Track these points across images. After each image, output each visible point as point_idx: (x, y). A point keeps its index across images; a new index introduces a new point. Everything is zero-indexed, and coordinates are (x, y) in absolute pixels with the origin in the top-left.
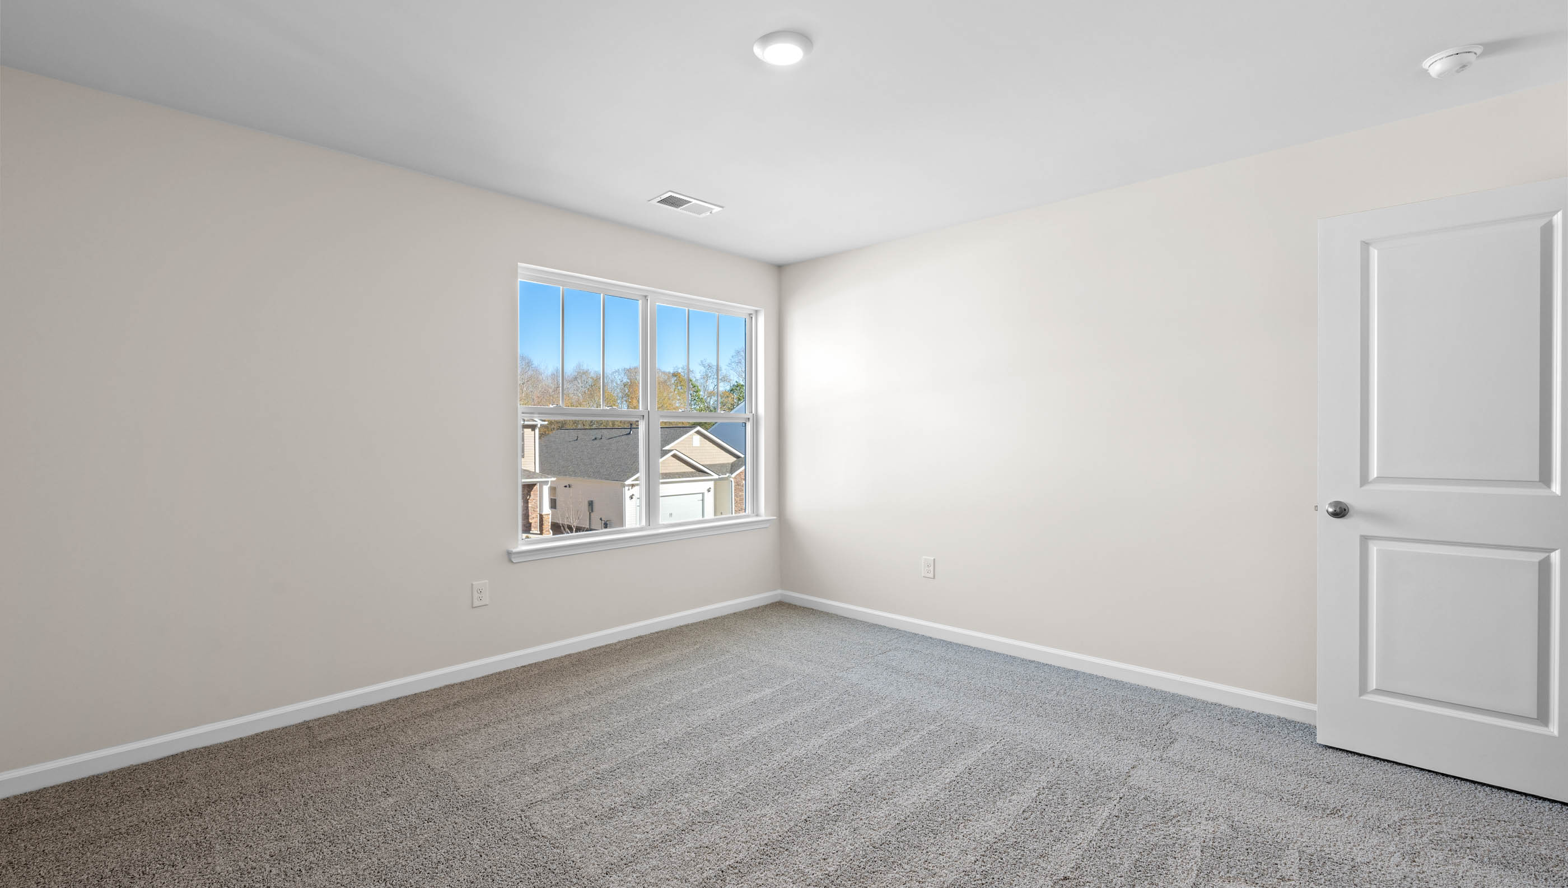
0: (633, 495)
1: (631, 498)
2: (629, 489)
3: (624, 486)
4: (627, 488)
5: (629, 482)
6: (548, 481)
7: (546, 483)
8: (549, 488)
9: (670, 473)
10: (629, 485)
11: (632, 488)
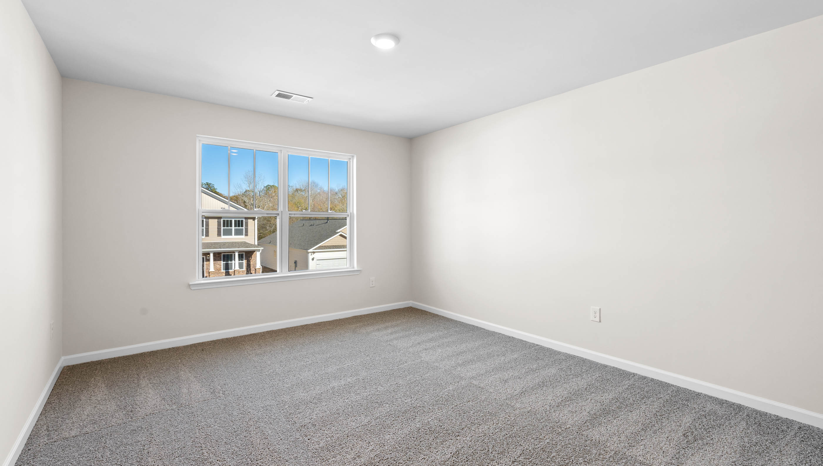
0: (314, 258)
1: (313, 259)
2: (311, 255)
3: (308, 253)
4: (310, 254)
5: (311, 250)
6: (260, 250)
7: (259, 250)
8: (260, 253)
9: (338, 246)
10: (311, 252)
11: (313, 254)
